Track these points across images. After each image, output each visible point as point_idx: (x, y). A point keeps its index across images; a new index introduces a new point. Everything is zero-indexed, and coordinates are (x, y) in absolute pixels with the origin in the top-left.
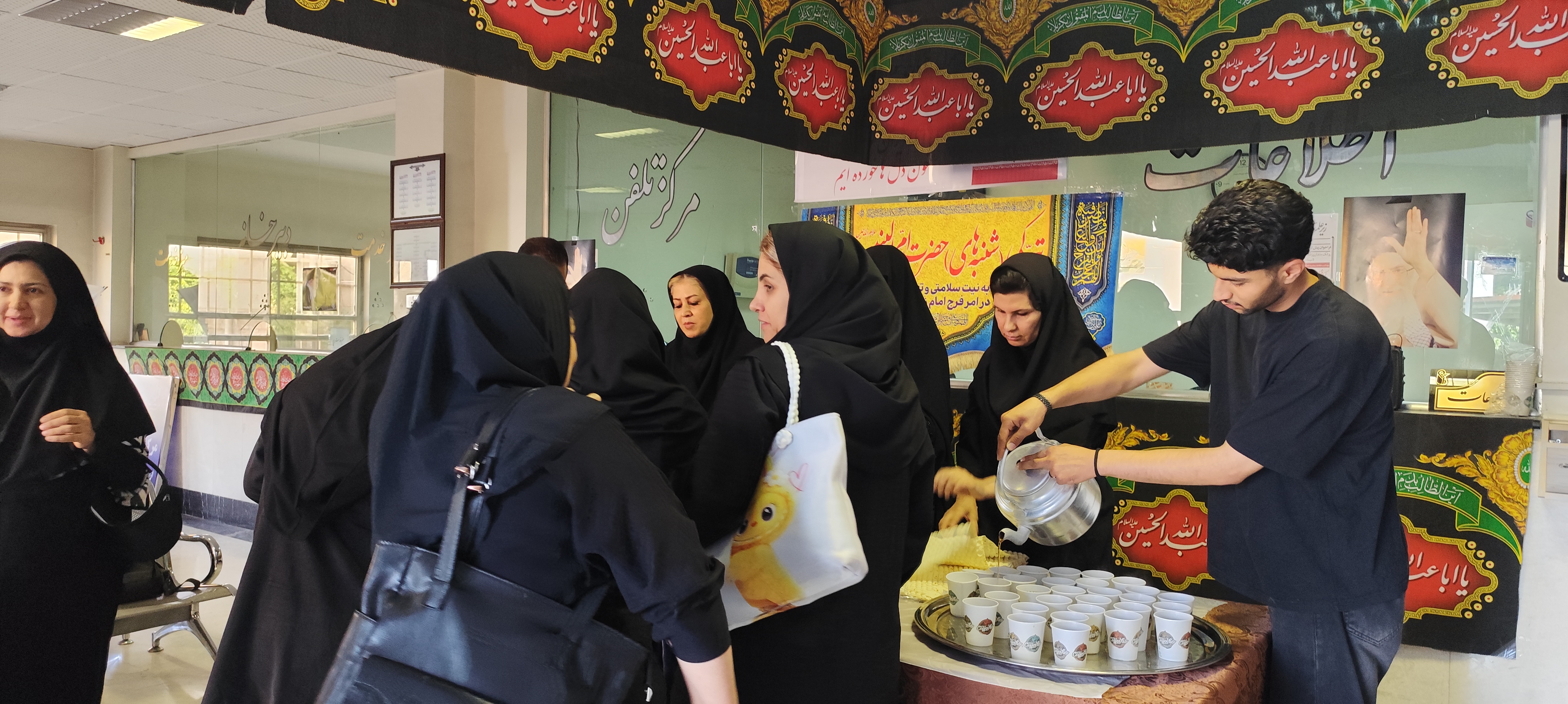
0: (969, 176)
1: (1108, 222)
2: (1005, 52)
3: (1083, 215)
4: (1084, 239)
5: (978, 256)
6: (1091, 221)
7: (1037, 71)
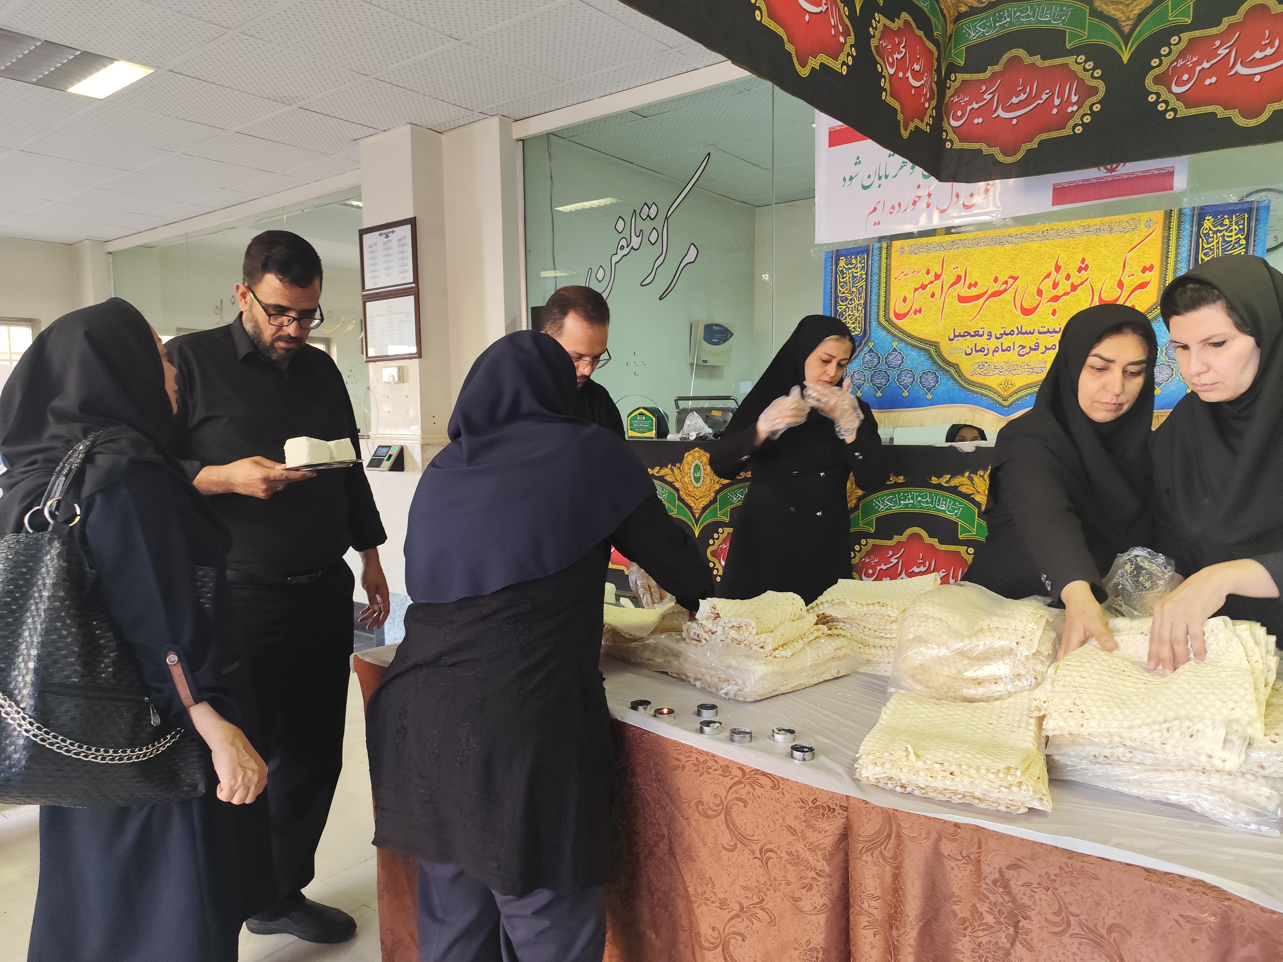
0: (1049, 195)
1: (1247, 239)
2: (1124, 24)
3: (1211, 232)
5: (1060, 291)
6: (1223, 239)
7: (1171, 44)
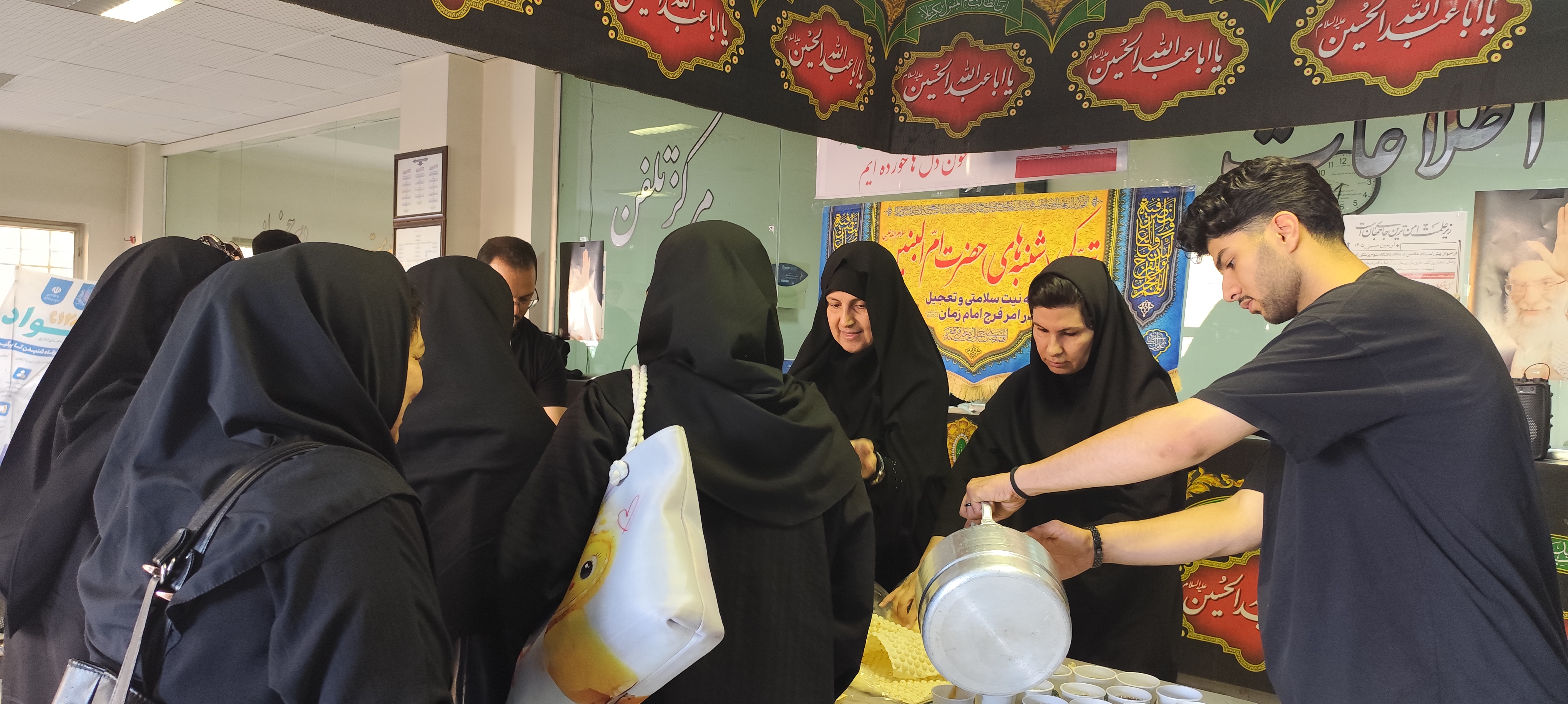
0: (1012, 168)
3: (1146, 214)
4: (1146, 242)
6: (1156, 221)
7: (1089, 39)
